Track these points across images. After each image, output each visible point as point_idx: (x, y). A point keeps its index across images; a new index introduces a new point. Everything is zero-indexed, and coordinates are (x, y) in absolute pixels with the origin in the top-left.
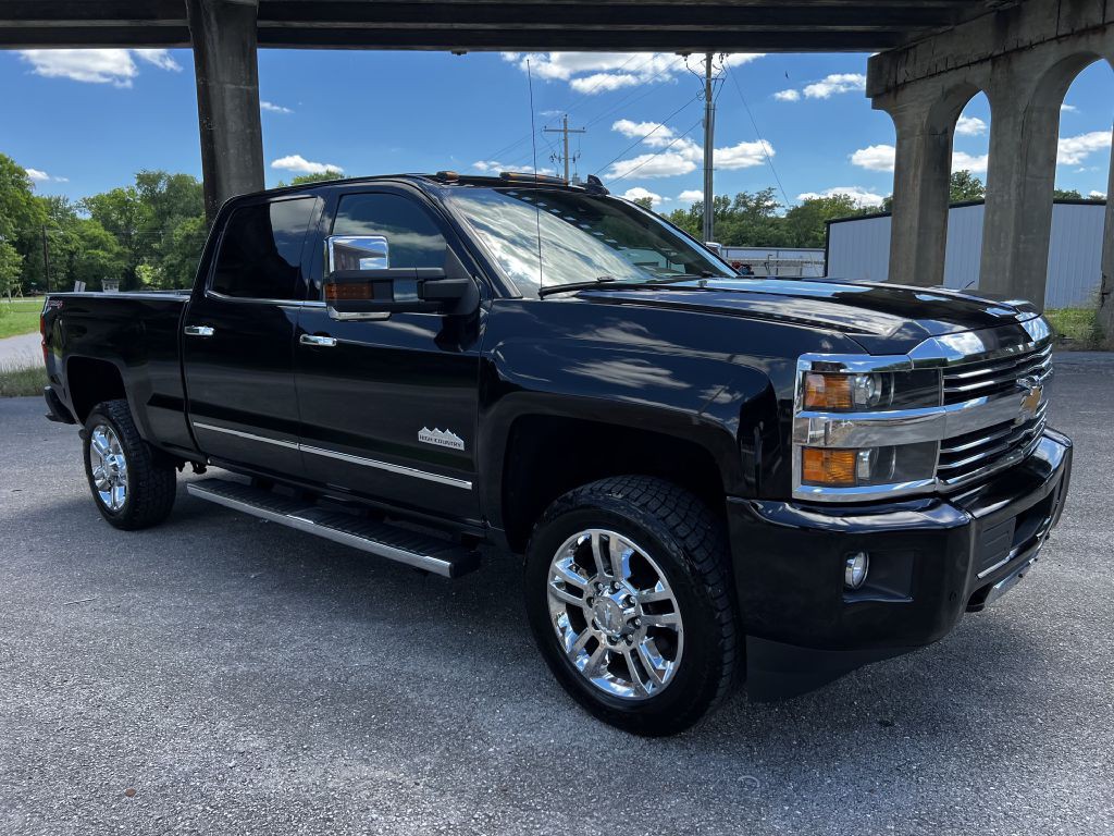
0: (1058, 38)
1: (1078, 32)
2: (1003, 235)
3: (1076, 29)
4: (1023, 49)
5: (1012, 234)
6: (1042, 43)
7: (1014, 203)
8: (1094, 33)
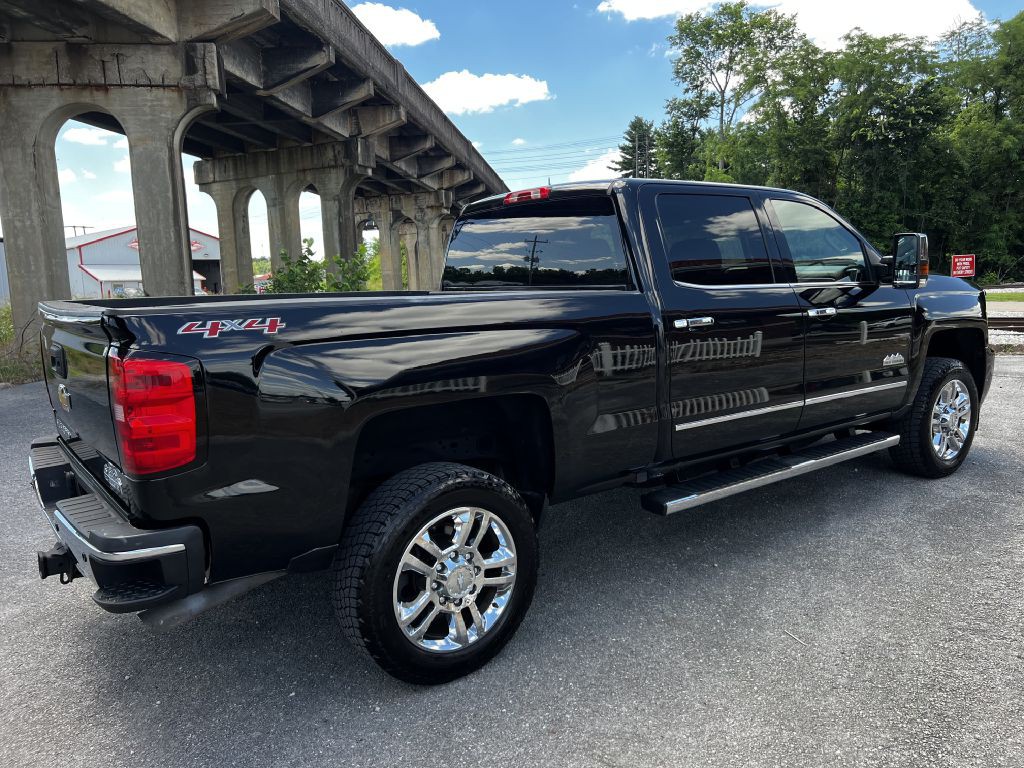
0: (59, 85)
1: (79, 85)
2: (31, 258)
3: (79, 81)
4: (22, 86)
5: (43, 257)
6: (42, 85)
7: (39, 230)
8: (97, 90)
